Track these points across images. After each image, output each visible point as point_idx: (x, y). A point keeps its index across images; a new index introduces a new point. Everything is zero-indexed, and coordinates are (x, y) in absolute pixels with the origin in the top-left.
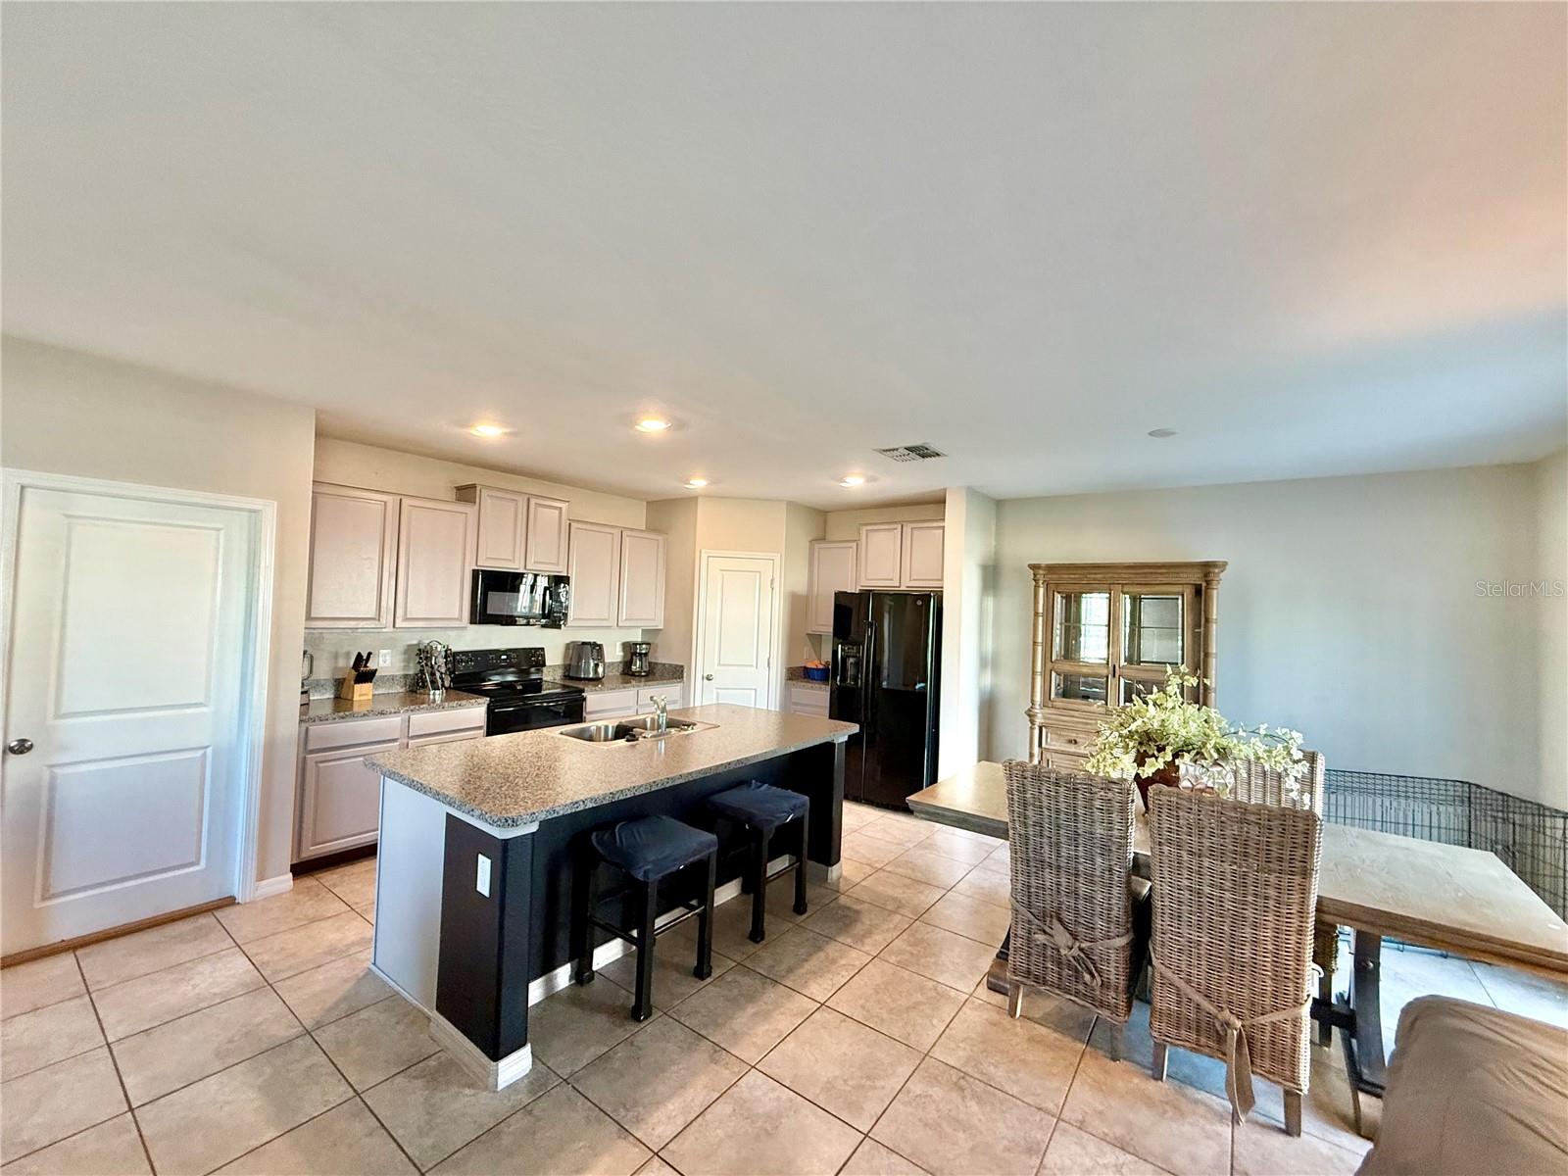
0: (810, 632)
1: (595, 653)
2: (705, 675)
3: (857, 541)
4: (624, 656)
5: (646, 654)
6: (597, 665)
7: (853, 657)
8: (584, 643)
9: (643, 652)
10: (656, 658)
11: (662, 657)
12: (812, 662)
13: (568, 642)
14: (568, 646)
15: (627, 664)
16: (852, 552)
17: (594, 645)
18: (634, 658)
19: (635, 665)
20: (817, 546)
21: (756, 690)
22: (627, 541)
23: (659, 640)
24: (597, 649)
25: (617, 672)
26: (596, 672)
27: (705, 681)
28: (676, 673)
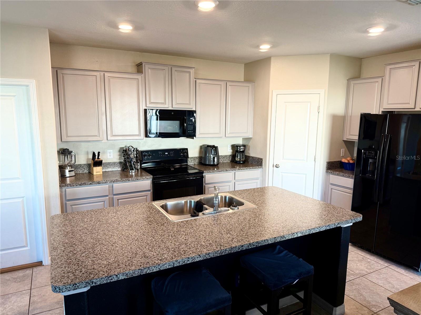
0: (345, 139)
1: (213, 152)
2: (275, 165)
3: (382, 77)
4: (233, 152)
5: (243, 152)
6: (214, 158)
7: (371, 158)
8: (208, 146)
9: (241, 150)
10: (249, 153)
11: (252, 153)
12: (346, 158)
13: (201, 145)
14: (201, 147)
15: (233, 156)
16: (377, 86)
17: (214, 147)
18: (237, 154)
19: (238, 157)
20: (352, 83)
21: (306, 174)
22: (229, 88)
23: (250, 144)
24: (215, 148)
25: (228, 161)
26: (214, 161)
27: (275, 168)
28: (258, 163)
